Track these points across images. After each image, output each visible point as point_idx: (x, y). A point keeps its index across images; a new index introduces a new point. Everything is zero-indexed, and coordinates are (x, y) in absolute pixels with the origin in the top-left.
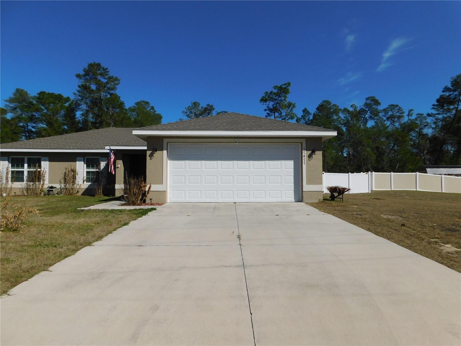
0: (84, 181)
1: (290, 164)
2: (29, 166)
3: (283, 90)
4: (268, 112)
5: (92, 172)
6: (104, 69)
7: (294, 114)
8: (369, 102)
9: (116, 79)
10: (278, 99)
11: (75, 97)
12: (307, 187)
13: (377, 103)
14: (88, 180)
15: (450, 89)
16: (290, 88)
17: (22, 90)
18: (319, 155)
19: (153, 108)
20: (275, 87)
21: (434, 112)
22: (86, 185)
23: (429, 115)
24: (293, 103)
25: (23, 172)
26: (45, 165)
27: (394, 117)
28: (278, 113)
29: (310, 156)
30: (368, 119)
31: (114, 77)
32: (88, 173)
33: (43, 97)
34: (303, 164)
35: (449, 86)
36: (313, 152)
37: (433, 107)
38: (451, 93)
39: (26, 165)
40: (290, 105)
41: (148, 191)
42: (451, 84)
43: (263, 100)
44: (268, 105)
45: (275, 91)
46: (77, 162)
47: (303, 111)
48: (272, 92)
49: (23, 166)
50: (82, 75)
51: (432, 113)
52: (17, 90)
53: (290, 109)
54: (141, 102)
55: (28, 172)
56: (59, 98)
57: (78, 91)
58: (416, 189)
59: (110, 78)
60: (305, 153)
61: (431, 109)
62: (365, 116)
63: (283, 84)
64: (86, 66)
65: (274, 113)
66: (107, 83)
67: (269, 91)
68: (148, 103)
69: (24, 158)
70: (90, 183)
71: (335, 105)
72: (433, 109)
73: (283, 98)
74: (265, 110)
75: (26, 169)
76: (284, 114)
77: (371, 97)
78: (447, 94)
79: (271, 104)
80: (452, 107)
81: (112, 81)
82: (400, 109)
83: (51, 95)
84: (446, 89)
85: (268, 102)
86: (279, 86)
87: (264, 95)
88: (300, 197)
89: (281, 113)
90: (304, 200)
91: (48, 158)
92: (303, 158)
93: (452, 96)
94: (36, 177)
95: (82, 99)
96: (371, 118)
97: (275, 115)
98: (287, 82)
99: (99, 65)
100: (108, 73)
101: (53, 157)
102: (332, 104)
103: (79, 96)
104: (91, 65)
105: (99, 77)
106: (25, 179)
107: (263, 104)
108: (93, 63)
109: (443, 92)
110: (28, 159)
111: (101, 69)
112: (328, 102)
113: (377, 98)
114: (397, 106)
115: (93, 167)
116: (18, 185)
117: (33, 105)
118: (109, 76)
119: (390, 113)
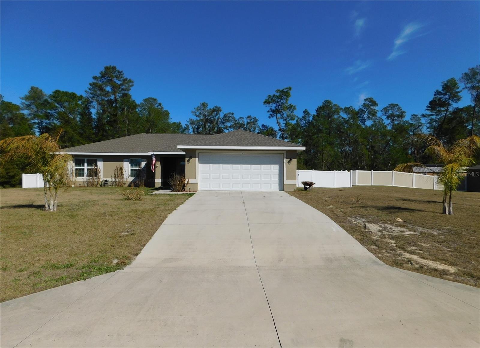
0: (129, 176)
1: (277, 167)
2: (88, 165)
3: (285, 94)
4: (271, 113)
5: (135, 170)
6: (119, 72)
7: (294, 115)
8: (367, 102)
9: (130, 81)
10: (280, 102)
11: (86, 94)
12: (286, 182)
13: (374, 104)
14: (132, 176)
15: (441, 93)
16: (291, 92)
17: (37, 88)
18: (294, 162)
19: (160, 104)
20: (277, 91)
21: (428, 113)
22: (131, 179)
23: (423, 116)
24: (294, 106)
25: (83, 169)
26: (100, 164)
27: (394, 116)
28: (280, 114)
29: (289, 162)
30: (366, 119)
31: (128, 79)
32: (132, 170)
33: (57, 95)
34: (284, 167)
35: (440, 89)
36: (291, 159)
37: (427, 108)
38: (442, 97)
39: (86, 164)
40: (291, 108)
41: (187, 183)
42: (443, 88)
43: (267, 102)
44: (271, 107)
45: (278, 94)
46: (124, 162)
47: (304, 112)
48: (274, 95)
49: (83, 165)
50: (98, 77)
51: (426, 114)
52: (32, 88)
53: (291, 110)
54: (149, 98)
55: (87, 169)
56: (73, 96)
57: (90, 89)
58: (392, 184)
59: (125, 80)
60: (286, 160)
61: (425, 110)
62: (363, 116)
63: (284, 88)
64: (103, 69)
65: (277, 114)
66: (122, 85)
67: (272, 95)
68: (155, 100)
69: (84, 159)
70: (133, 178)
71: (335, 105)
72: (427, 111)
73: (285, 101)
74: (268, 111)
75: (86, 167)
76: (285, 115)
77: (370, 99)
78: (439, 97)
79: (273, 106)
80: (443, 109)
81: (126, 83)
82: (399, 108)
83: (66, 94)
84: (438, 93)
85: (270, 105)
86: (281, 90)
87: (267, 98)
88: (282, 188)
89: (283, 115)
90: (285, 189)
91: (102, 159)
92: (285, 163)
93: (443, 99)
94: (94, 173)
95: (93, 97)
96: (369, 117)
97: (277, 116)
98: (288, 87)
99: (114, 68)
100: (123, 76)
101: (106, 159)
102: (332, 104)
103: (91, 94)
104: (107, 68)
105: (115, 80)
106: (85, 175)
107: (266, 106)
108: (109, 66)
109: (435, 95)
110: (87, 159)
111: (117, 72)
112: (329, 102)
113: (374, 99)
114: (397, 105)
115: (136, 166)
116: (80, 179)
117: (48, 103)
118: (124, 78)
119: (390, 112)
